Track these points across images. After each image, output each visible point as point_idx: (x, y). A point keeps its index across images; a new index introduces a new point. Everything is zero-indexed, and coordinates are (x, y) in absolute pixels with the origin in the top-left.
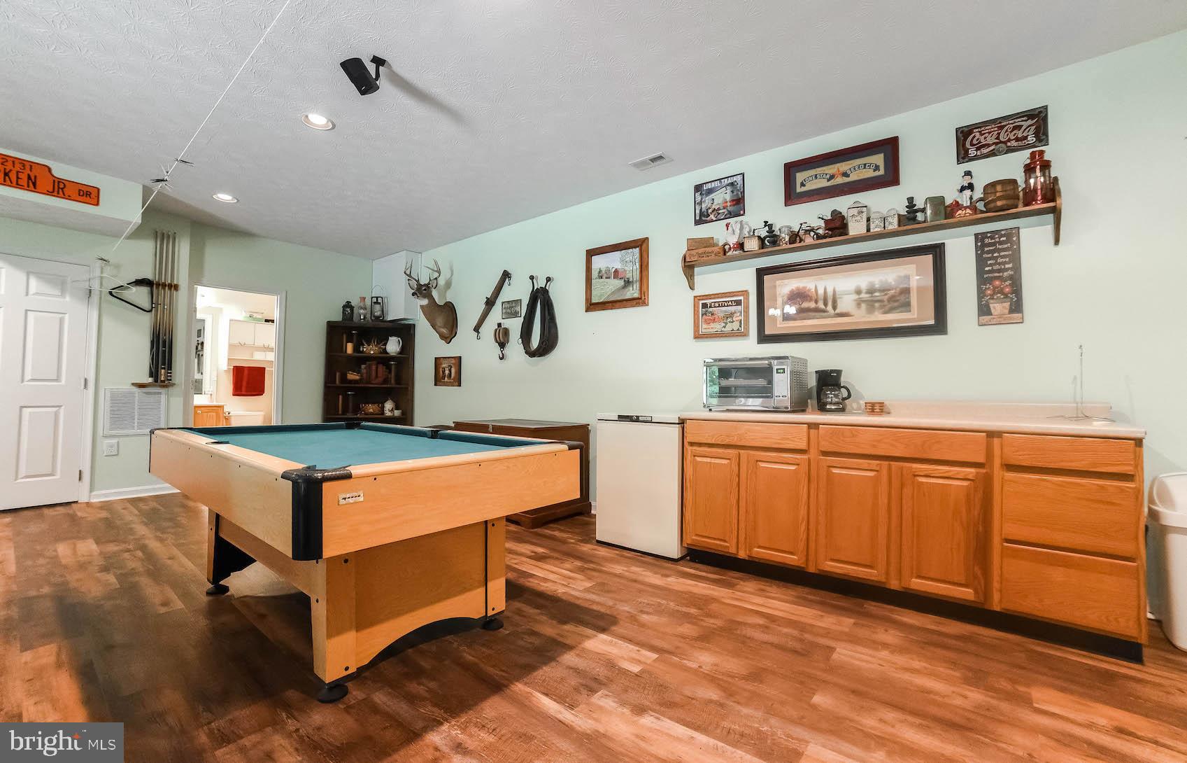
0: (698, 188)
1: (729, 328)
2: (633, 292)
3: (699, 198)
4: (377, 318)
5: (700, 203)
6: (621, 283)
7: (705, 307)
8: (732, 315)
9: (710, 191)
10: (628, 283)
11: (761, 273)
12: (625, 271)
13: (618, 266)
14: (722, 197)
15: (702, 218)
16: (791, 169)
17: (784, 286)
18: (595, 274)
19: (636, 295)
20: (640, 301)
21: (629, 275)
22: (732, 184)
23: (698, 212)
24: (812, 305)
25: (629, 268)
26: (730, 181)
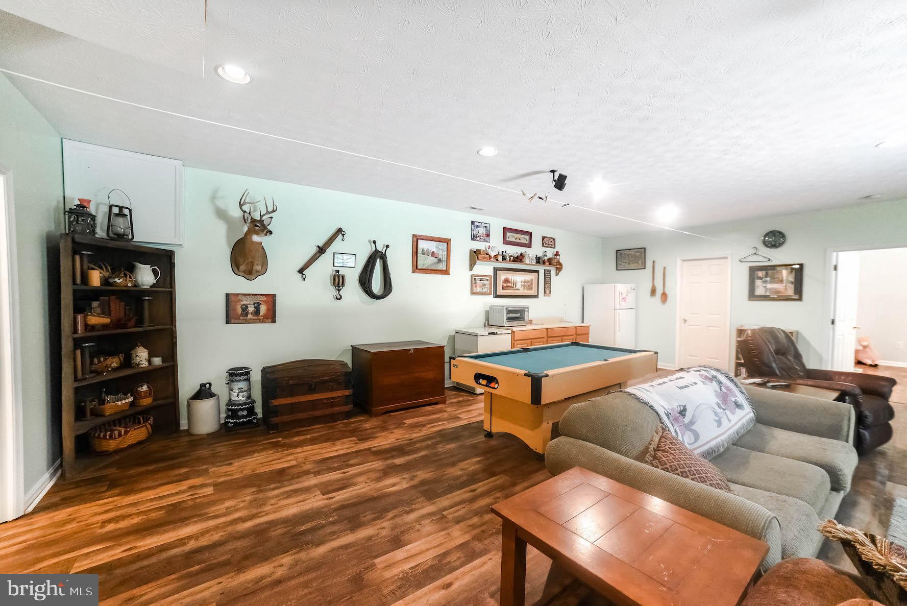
0: (473, 223)
1: (484, 291)
2: (442, 266)
3: (473, 228)
4: (120, 236)
5: (473, 230)
6: (436, 260)
7: (474, 279)
8: (485, 285)
9: (478, 227)
10: (440, 261)
11: (496, 270)
12: (438, 254)
13: (435, 250)
14: (481, 231)
15: (474, 238)
16: (506, 230)
17: (502, 276)
18: (420, 251)
19: (444, 268)
20: (446, 272)
21: (440, 257)
22: (486, 227)
23: (472, 234)
24: (510, 285)
25: (441, 253)
26: (485, 225)
